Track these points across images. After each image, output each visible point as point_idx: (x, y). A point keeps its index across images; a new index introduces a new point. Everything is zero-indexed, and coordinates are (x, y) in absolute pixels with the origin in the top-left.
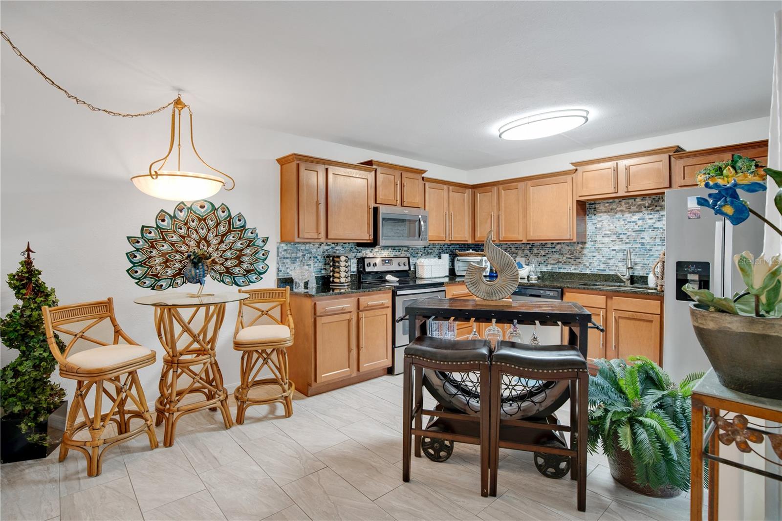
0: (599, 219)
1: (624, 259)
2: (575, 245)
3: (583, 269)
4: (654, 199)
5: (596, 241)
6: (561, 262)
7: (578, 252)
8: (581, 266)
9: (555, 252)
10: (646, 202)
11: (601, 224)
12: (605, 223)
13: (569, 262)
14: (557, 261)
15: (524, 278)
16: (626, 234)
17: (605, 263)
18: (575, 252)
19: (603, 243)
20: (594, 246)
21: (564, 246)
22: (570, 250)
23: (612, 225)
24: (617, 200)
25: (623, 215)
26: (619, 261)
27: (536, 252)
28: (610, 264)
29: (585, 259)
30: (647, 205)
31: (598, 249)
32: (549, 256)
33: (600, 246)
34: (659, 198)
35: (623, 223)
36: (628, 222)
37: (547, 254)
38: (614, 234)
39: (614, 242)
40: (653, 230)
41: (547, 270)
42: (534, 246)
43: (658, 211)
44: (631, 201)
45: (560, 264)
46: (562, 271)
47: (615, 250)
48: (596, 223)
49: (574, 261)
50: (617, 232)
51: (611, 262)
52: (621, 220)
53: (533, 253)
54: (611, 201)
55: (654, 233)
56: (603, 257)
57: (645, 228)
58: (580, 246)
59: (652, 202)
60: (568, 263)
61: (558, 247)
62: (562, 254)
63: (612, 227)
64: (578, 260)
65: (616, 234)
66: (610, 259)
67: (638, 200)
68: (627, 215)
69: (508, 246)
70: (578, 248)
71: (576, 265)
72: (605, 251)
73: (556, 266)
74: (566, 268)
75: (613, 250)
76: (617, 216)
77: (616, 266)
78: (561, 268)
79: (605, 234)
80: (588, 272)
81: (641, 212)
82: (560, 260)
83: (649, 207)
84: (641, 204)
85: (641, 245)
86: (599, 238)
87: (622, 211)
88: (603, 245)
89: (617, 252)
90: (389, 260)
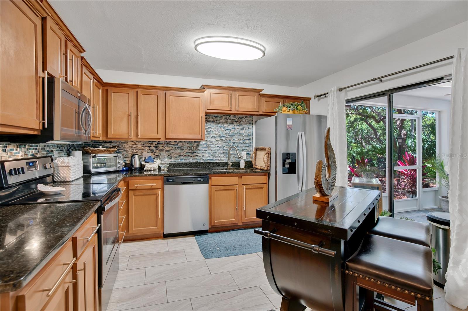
0: (209, 126)
1: (224, 152)
2: (193, 143)
3: (198, 160)
4: (240, 117)
5: (207, 141)
6: (182, 156)
7: (195, 148)
8: (197, 158)
9: (177, 148)
10: (236, 118)
11: (210, 129)
12: (213, 129)
13: (188, 156)
14: (179, 155)
15: (156, 170)
16: (225, 136)
17: (213, 155)
18: (192, 148)
19: (211, 142)
20: (205, 143)
21: (184, 143)
22: (189, 146)
23: (217, 131)
24: (220, 115)
25: (223, 125)
26: (221, 154)
27: (161, 148)
28: (216, 156)
29: (199, 152)
30: (236, 120)
31: (208, 146)
32: (172, 151)
33: (210, 144)
34: (242, 117)
35: (223, 130)
36: (226, 129)
37: (171, 149)
38: (218, 136)
39: (218, 142)
40: (239, 135)
41: (171, 161)
42: (159, 143)
43: (241, 124)
44: (228, 117)
45: (182, 158)
46: (183, 162)
47: (219, 146)
48: (207, 129)
49: (192, 154)
50: (220, 135)
51: (216, 154)
52: (222, 128)
53: (159, 149)
54: (216, 115)
55: (240, 137)
56: (211, 151)
57: (235, 134)
58: (196, 143)
59: (239, 119)
60: (187, 156)
61: (180, 144)
62: (183, 149)
63: (217, 132)
64: (195, 154)
65: (219, 136)
66: (215, 152)
67: (232, 116)
68: (225, 125)
69: (134, 143)
70: (195, 145)
71: (193, 157)
72: (213, 147)
73: (178, 158)
74: (186, 160)
75: (218, 146)
76: (220, 125)
77: (220, 157)
78: (183, 160)
79: (212, 136)
80: (202, 161)
81: (233, 124)
82: (182, 154)
83: (237, 121)
84: (233, 120)
85: (233, 144)
86: (209, 139)
87: (222, 122)
88: (212, 144)
89: (220, 148)
90: (33, 162)
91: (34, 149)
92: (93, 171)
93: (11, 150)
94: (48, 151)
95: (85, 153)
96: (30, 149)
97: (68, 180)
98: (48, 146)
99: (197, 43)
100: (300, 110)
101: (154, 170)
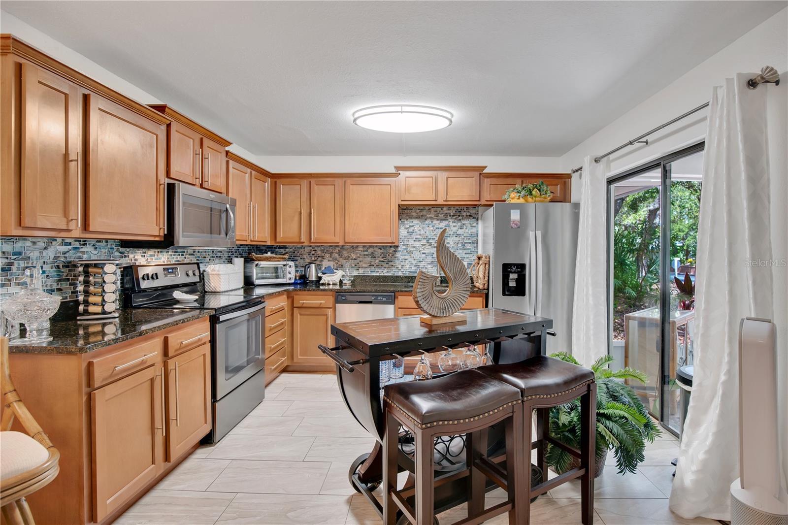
0: (411, 224)
1: (432, 262)
2: (387, 248)
3: (395, 272)
4: (457, 209)
5: (407, 245)
6: (373, 265)
7: (391, 255)
8: (394, 269)
9: (367, 255)
10: (451, 211)
11: (412, 228)
12: (416, 228)
13: (382, 265)
14: (369, 265)
15: (337, 284)
16: (434, 239)
17: (416, 266)
18: (387, 255)
19: (414, 247)
20: (406, 249)
21: (376, 249)
22: (382, 253)
23: (422, 231)
24: (427, 208)
25: (432, 222)
26: (428, 264)
27: (346, 255)
28: (421, 267)
29: (397, 262)
30: (452, 214)
31: (410, 253)
32: (361, 259)
33: (412, 249)
34: (461, 210)
35: (432, 229)
36: (436, 228)
37: (359, 257)
38: (424, 239)
39: (424, 246)
40: (456, 237)
41: (358, 273)
42: (343, 249)
43: (460, 220)
44: (439, 210)
45: (373, 268)
46: (374, 274)
47: (425, 253)
48: (408, 228)
49: (388, 264)
50: (427, 237)
51: (422, 265)
52: (430, 226)
53: (343, 256)
54: (422, 208)
55: (457, 239)
56: (414, 259)
57: (450, 234)
58: (393, 249)
59: (456, 212)
60: (380, 266)
61: (371, 250)
62: (375, 257)
63: (422, 232)
64: (390, 263)
65: (426, 239)
66: (420, 262)
67: (445, 209)
68: (435, 222)
69: (313, 248)
70: (391, 251)
71: (388, 268)
72: (417, 255)
73: (368, 270)
74: (378, 272)
75: (423, 253)
76: (427, 222)
77: (426, 268)
78: (374, 272)
79: (416, 238)
80: (400, 274)
81: (447, 220)
82: (372, 264)
83: (453, 216)
84: (446, 213)
86: (411, 242)
87: (431, 218)
88: (415, 249)
89: (426, 255)
90: (172, 269)
91: (179, 255)
92: (257, 282)
93: (151, 255)
94: (199, 257)
95: (248, 260)
96: (174, 255)
97: (218, 290)
98: (198, 252)
99: (357, 115)
100: (535, 197)
101: (333, 284)
